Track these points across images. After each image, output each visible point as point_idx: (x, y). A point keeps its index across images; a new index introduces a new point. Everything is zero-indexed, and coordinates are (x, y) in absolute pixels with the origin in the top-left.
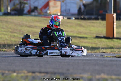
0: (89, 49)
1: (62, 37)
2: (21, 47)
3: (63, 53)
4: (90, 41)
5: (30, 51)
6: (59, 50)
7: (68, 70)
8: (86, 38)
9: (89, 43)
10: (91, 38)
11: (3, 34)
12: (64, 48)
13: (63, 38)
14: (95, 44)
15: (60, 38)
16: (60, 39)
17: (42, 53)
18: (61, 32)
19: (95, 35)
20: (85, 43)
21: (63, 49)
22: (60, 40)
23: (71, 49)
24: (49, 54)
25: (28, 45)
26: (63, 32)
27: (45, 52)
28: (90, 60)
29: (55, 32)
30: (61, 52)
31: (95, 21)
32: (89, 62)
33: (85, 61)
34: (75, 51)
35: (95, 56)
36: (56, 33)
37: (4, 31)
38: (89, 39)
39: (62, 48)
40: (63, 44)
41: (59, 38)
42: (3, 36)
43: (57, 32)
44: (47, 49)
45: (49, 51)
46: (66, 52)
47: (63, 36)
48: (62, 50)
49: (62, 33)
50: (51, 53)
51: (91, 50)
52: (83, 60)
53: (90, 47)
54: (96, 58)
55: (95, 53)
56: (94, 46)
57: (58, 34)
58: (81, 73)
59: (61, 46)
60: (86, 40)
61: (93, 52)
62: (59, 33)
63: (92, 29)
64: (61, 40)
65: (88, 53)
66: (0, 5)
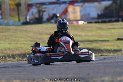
0: (111, 52)
4: (112, 43)
7: (89, 74)
8: (108, 41)
9: (111, 46)
10: (113, 40)
11: (23, 43)
14: (117, 46)
19: (116, 38)
20: (107, 46)
32: (110, 64)
33: (106, 64)
35: (117, 58)
37: (24, 41)
38: (111, 42)
42: (23, 46)
51: (112, 52)
52: (104, 63)
53: (112, 50)
54: (117, 60)
55: (117, 55)
56: (116, 48)
60: (107, 43)
61: (115, 54)
63: (113, 31)
65: (110, 56)
66: (19, 15)
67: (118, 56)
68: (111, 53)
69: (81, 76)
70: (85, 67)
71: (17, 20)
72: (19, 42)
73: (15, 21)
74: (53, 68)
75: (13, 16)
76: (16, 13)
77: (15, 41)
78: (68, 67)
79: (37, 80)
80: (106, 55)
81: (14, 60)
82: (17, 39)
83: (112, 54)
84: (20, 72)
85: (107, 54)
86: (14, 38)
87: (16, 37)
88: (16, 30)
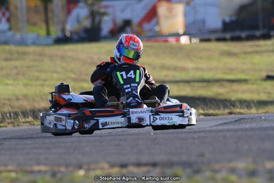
0: (252, 105)
1: (132, 85)
2: (49, 115)
3: (134, 120)
4: (254, 87)
5: (63, 123)
6: (124, 115)
7: (202, 155)
8: (245, 81)
9: (252, 92)
10: (256, 80)
12: (135, 110)
13: (136, 85)
14: (265, 93)
15: (129, 86)
16: (128, 88)
17: (86, 125)
18: (132, 72)
19: (264, 74)
20: (244, 92)
21: (133, 113)
22: (127, 91)
23: (152, 111)
24: (100, 127)
25: (62, 110)
26: (138, 71)
27: (93, 122)
28: (253, 129)
29: (118, 73)
30: (129, 119)
31: (262, 43)
34: (162, 115)
35: (265, 120)
36: (122, 75)
38: (253, 84)
39: (131, 110)
40: (134, 101)
41: (125, 87)
43: (124, 73)
44: (97, 114)
45: (102, 120)
46: (141, 119)
47: (137, 80)
48: (131, 115)
49: (135, 74)
50: (106, 124)
51: (255, 106)
52: (236, 131)
53: (254, 102)
54: (266, 125)
55: (266, 113)
56: (264, 97)
57: (125, 77)
58: (230, 161)
59: (129, 105)
60: (245, 87)
61: (261, 111)
62: (129, 76)
63: (257, 59)
64: (130, 90)
65: (250, 114)
66: (47, 22)
67: (268, 114)
68: (251, 108)
69: (184, 158)
70: (194, 139)
71: (43, 32)
72: (46, 83)
73: (38, 35)
74: (121, 140)
75: (34, 24)
76: (42, 17)
77: (38, 79)
78: (155, 139)
79: (85, 167)
80: (241, 113)
81: (35, 122)
82: (43, 76)
83: (253, 111)
84: (49, 148)
85: (242, 111)
86: (36, 74)
87: (41, 71)
88: (41, 54)
